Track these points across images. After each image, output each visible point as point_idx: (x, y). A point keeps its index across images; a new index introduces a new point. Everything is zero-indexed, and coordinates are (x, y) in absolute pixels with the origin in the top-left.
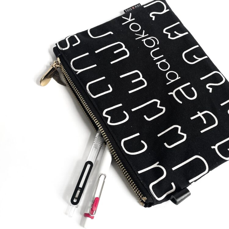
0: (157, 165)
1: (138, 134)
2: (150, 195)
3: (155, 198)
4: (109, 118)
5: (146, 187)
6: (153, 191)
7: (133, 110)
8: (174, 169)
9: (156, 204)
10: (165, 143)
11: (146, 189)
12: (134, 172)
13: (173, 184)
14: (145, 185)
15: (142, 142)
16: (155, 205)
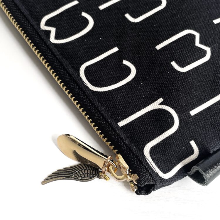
0: (160, 104)
1: (116, 49)
2: (146, 169)
3: (157, 174)
4: (53, 30)
5: (136, 153)
6: (153, 159)
7: (102, 7)
8: (193, 113)
9: (160, 187)
10: (172, 61)
11: (137, 157)
12: (110, 124)
13: (193, 143)
14: (134, 148)
15: (125, 62)
16: (157, 189)
